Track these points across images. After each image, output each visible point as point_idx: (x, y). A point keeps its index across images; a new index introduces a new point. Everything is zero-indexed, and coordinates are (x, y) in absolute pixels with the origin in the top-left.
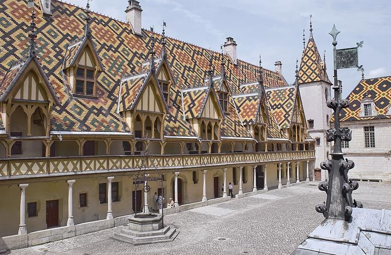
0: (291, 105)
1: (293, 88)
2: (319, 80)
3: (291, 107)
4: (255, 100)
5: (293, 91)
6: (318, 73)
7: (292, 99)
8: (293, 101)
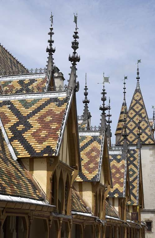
0: (134, 172)
1: (134, 150)
2: (152, 142)
3: (135, 175)
4: (119, 161)
5: (134, 153)
6: (149, 133)
7: (135, 165)
8: (137, 168)
